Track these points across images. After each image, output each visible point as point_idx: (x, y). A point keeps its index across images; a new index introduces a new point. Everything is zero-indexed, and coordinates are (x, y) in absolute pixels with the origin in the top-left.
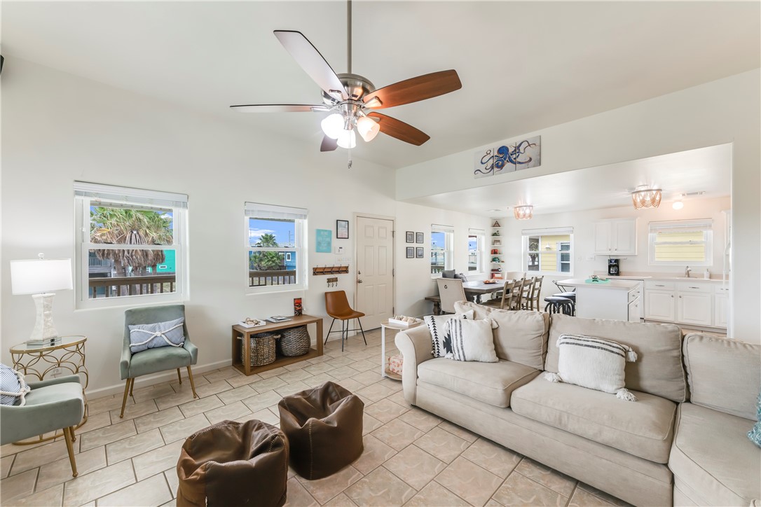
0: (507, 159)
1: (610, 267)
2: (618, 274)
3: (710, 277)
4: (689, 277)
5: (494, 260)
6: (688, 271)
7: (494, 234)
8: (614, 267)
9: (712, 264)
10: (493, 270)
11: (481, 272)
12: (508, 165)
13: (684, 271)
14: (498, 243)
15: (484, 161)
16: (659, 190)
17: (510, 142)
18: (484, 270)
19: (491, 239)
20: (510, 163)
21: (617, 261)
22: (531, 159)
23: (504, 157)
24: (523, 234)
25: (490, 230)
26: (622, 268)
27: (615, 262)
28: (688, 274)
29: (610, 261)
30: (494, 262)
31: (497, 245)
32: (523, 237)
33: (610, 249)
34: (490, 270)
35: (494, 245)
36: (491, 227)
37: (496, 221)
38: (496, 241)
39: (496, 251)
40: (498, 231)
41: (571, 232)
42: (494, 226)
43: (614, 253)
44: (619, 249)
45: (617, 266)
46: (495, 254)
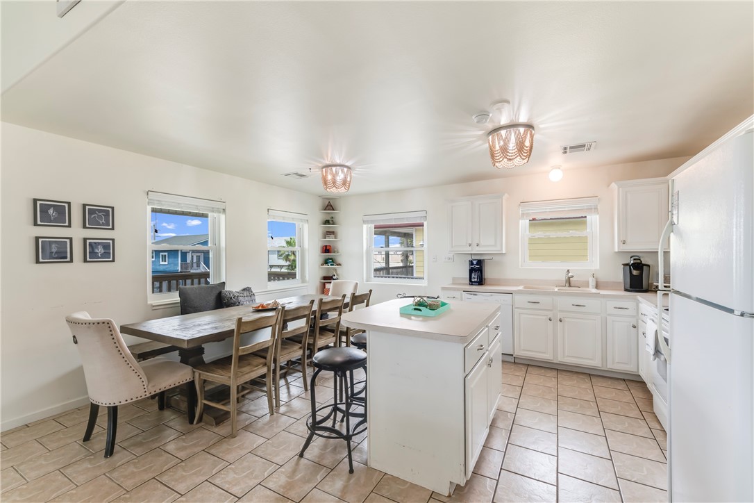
1: (471, 271)
2: (481, 282)
3: (597, 287)
4: (570, 286)
5: (326, 262)
6: (569, 278)
7: (327, 222)
8: (477, 272)
9: (598, 267)
10: (325, 278)
11: (303, 280)
13: (563, 278)
14: (333, 236)
16: (529, 126)
18: (307, 278)
19: (319, 229)
21: (480, 262)
24: (364, 222)
25: (319, 216)
26: (489, 273)
27: (477, 264)
28: (569, 282)
29: (471, 263)
30: (325, 266)
31: (331, 238)
32: (365, 226)
33: (470, 244)
34: (320, 278)
35: (327, 238)
36: (321, 210)
37: (329, 202)
38: (331, 232)
39: (328, 248)
40: (331, 218)
41: (424, 219)
42: (326, 209)
43: (475, 250)
44: (481, 244)
45: (479, 270)
46: (326, 252)
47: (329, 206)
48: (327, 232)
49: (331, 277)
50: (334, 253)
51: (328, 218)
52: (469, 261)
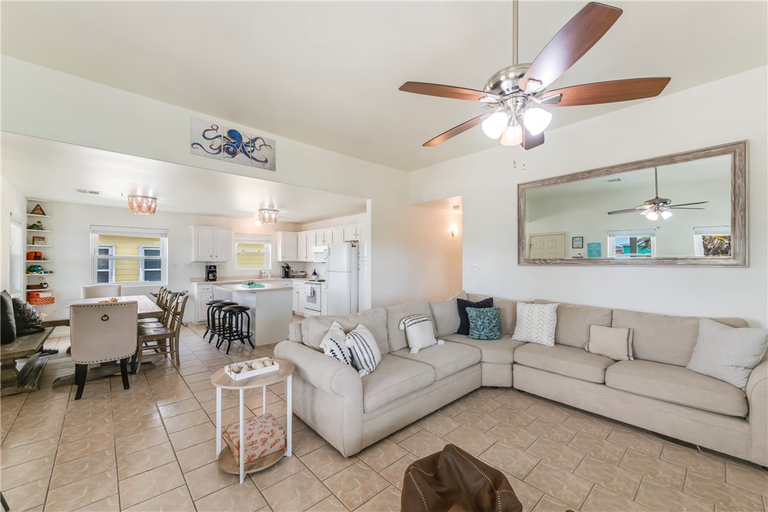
0: (240, 148)
1: (209, 273)
3: (271, 277)
5: (32, 269)
7: (33, 227)
8: (213, 273)
9: (271, 269)
12: (240, 156)
14: (41, 241)
15: (207, 134)
17: (247, 132)
19: (26, 233)
20: (244, 155)
22: (266, 161)
23: (234, 145)
24: (92, 231)
25: (26, 219)
27: (214, 268)
30: (31, 274)
31: (39, 244)
32: (92, 235)
33: (211, 256)
34: (25, 287)
35: (33, 244)
36: (28, 213)
37: (38, 205)
38: (38, 237)
39: (38, 255)
40: (39, 222)
41: (165, 235)
42: (33, 212)
43: (214, 260)
44: (218, 256)
45: (215, 271)
46: (34, 259)
47: (37, 210)
48: (34, 237)
49: (41, 286)
50: (44, 259)
51: (34, 222)
52: (207, 266)
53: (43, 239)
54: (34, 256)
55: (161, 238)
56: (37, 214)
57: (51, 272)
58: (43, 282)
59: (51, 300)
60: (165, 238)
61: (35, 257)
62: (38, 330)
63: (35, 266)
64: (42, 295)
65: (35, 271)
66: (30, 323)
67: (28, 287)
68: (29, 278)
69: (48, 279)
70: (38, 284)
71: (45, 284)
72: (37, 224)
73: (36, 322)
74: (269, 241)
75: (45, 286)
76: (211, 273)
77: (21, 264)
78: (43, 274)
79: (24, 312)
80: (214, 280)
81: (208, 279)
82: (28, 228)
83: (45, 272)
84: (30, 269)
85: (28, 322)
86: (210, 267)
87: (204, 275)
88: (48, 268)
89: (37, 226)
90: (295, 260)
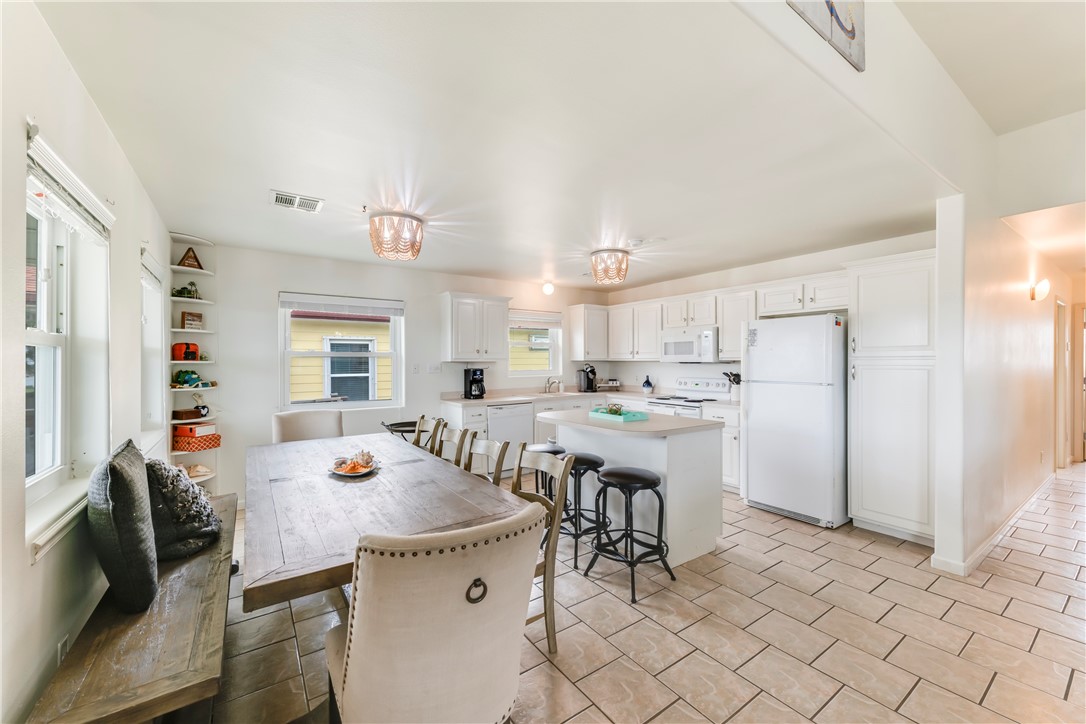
1: (472, 383)
2: (482, 395)
7: (180, 292)
8: (479, 383)
14: (198, 323)
25: (169, 276)
28: (549, 388)
30: (177, 389)
31: (192, 328)
32: (281, 311)
33: (478, 351)
34: (170, 415)
35: (183, 327)
36: (172, 264)
37: (190, 249)
38: (190, 314)
39: (192, 349)
40: (192, 284)
41: (400, 312)
42: (181, 263)
43: (483, 358)
44: (489, 351)
45: (482, 380)
46: (186, 358)
47: (188, 257)
48: (183, 314)
49: (197, 412)
50: (201, 359)
51: (184, 283)
52: (467, 372)
53: (199, 317)
54: (184, 352)
55: (392, 318)
56: (190, 266)
57: (214, 384)
58: (201, 403)
59: (214, 441)
60: (397, 318)
61: (186, 353)
62: (207, 540)
63: (187, 372)
64: (200, 431)
65: (186, 382)
66: (188, 526)
67: (176, 415)
68: (175, 397)
69: (208, 397)
70: (191, 406)
71: (204, 407)
72: (189, 287)
73: (201, 520)
74: (557, 324)
75: (204, 412)
76: (474, 383)
77: (161, 368)
78: (200, 389)
79: (174, 499)
80: (480, 396)
81: (468, 395)
82: (173, 295)
83: (205, 385)
84: (178, 379)
85: (184, 523)
86: (475, 372)
87: (461, 389)
88: (208, 376)
89: (189, 292)
90: (603, 357)
